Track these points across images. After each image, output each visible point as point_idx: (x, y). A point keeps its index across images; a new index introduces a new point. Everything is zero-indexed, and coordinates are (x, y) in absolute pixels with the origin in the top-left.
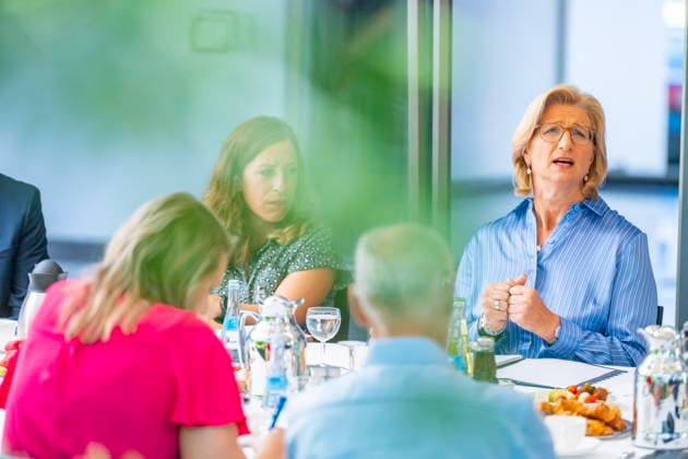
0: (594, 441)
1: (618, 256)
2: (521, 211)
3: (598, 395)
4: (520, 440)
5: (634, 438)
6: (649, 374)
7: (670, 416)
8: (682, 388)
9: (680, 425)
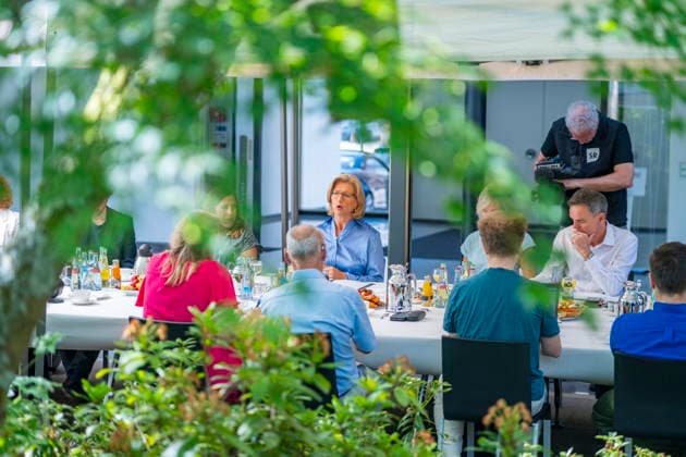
0: (372, 310)
1: (369, 243)
2: (329, 222)
3: (368, 293)
4: (354, 307)
5: (387, 309)
6: (392, 283)
7: (401, 300)
8: (406, 288)
9: (405, 303)
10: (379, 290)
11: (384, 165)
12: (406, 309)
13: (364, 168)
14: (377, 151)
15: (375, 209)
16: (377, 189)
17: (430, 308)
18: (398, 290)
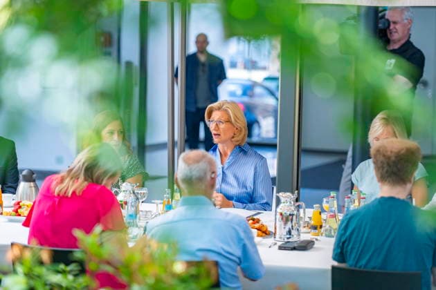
0: (260, 239)
3: (256, 221)
4: (242, 235)
5: (275, 238)
6: (281, 211)
7: (289, 229)
8: (294, 217)
9: (293, 232)
10: (267, 219)
11: (272, 93)
12: (295, 238)
13: (251, 96)
14: (266, 79)
15: (263, 138)
16: (264, 117)
17: (318, 238)
18: (287, 219)
